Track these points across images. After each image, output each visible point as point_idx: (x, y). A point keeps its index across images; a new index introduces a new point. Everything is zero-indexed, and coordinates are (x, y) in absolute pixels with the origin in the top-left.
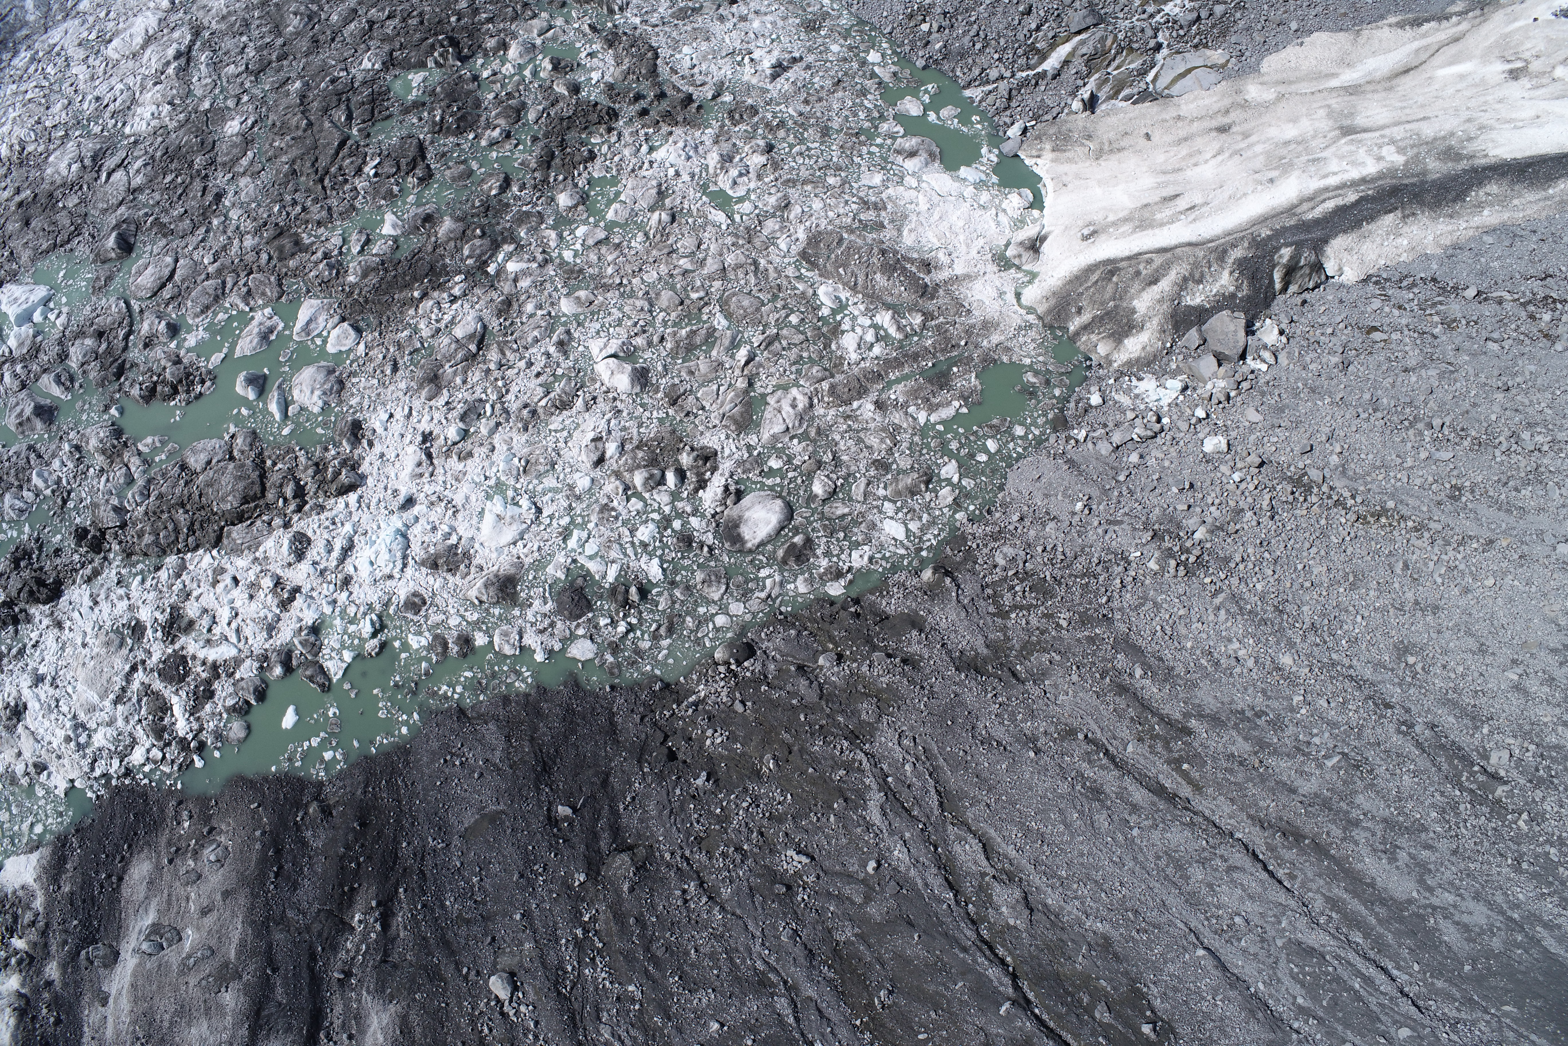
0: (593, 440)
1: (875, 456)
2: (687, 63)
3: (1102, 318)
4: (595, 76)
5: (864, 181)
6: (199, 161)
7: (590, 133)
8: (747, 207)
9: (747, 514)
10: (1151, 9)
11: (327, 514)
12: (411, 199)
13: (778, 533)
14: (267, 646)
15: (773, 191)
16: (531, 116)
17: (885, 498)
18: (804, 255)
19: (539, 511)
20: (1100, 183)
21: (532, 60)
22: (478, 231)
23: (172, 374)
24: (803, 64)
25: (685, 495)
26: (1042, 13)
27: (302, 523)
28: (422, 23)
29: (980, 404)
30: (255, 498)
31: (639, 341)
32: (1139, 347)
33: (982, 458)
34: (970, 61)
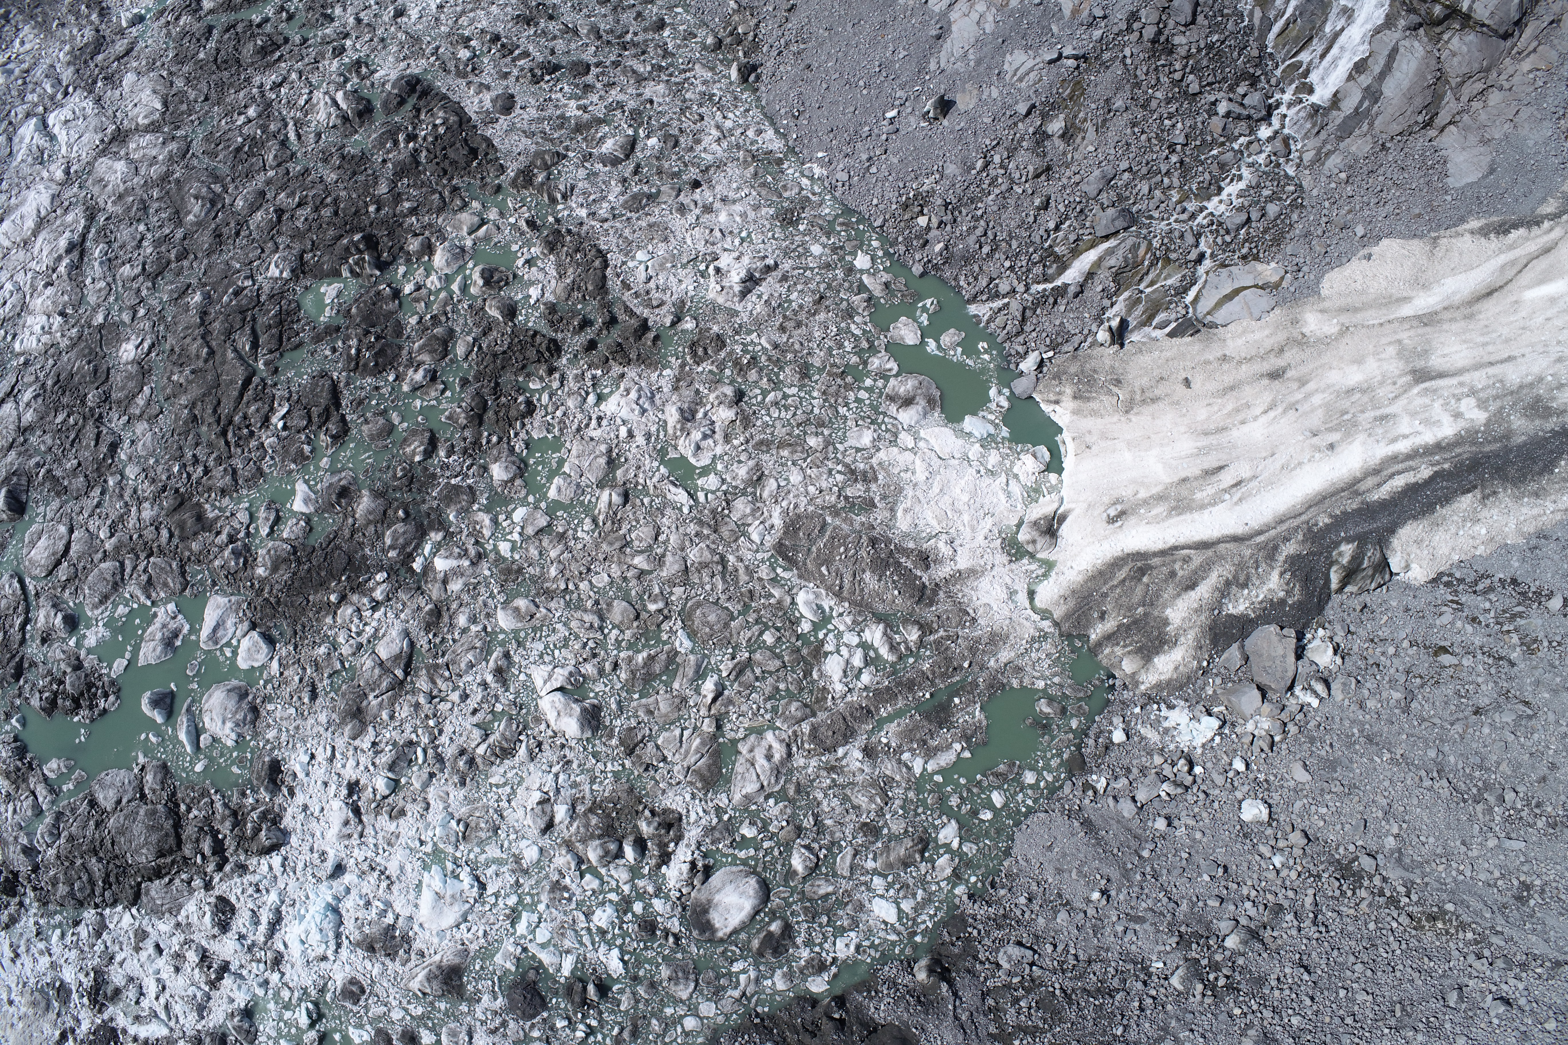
0: (539, 803)
1: (864, 818)
2: (641, 275)
3: (1128, 627)
4: (534, 292)
5: (851, 442)
6: (92, 398)
7: (528, 375)
8: (711, 482)
9: (717, 898)
10: (1191, 206)
11: (248, 878)
12: (325, 462)
13: (753, 918)
14: (199, 1027)
15: (743, 457)
16: (460, 350)
17: (875, 872)
18: (780, 549)
19: (483, 887)
20: (1129, 444)
21: (462, 268)
22: (401, 513)
23: (72, 685)
24: (778, 274)
25: (646, 871)
26: (1061, 208)
27: (224, 886)
28: (336, 213)
29: (985, 744)
30: (171, 852)
31: (589, 669)
32: (1171, 667)
33: (986, 815)
34: (976, 269)
